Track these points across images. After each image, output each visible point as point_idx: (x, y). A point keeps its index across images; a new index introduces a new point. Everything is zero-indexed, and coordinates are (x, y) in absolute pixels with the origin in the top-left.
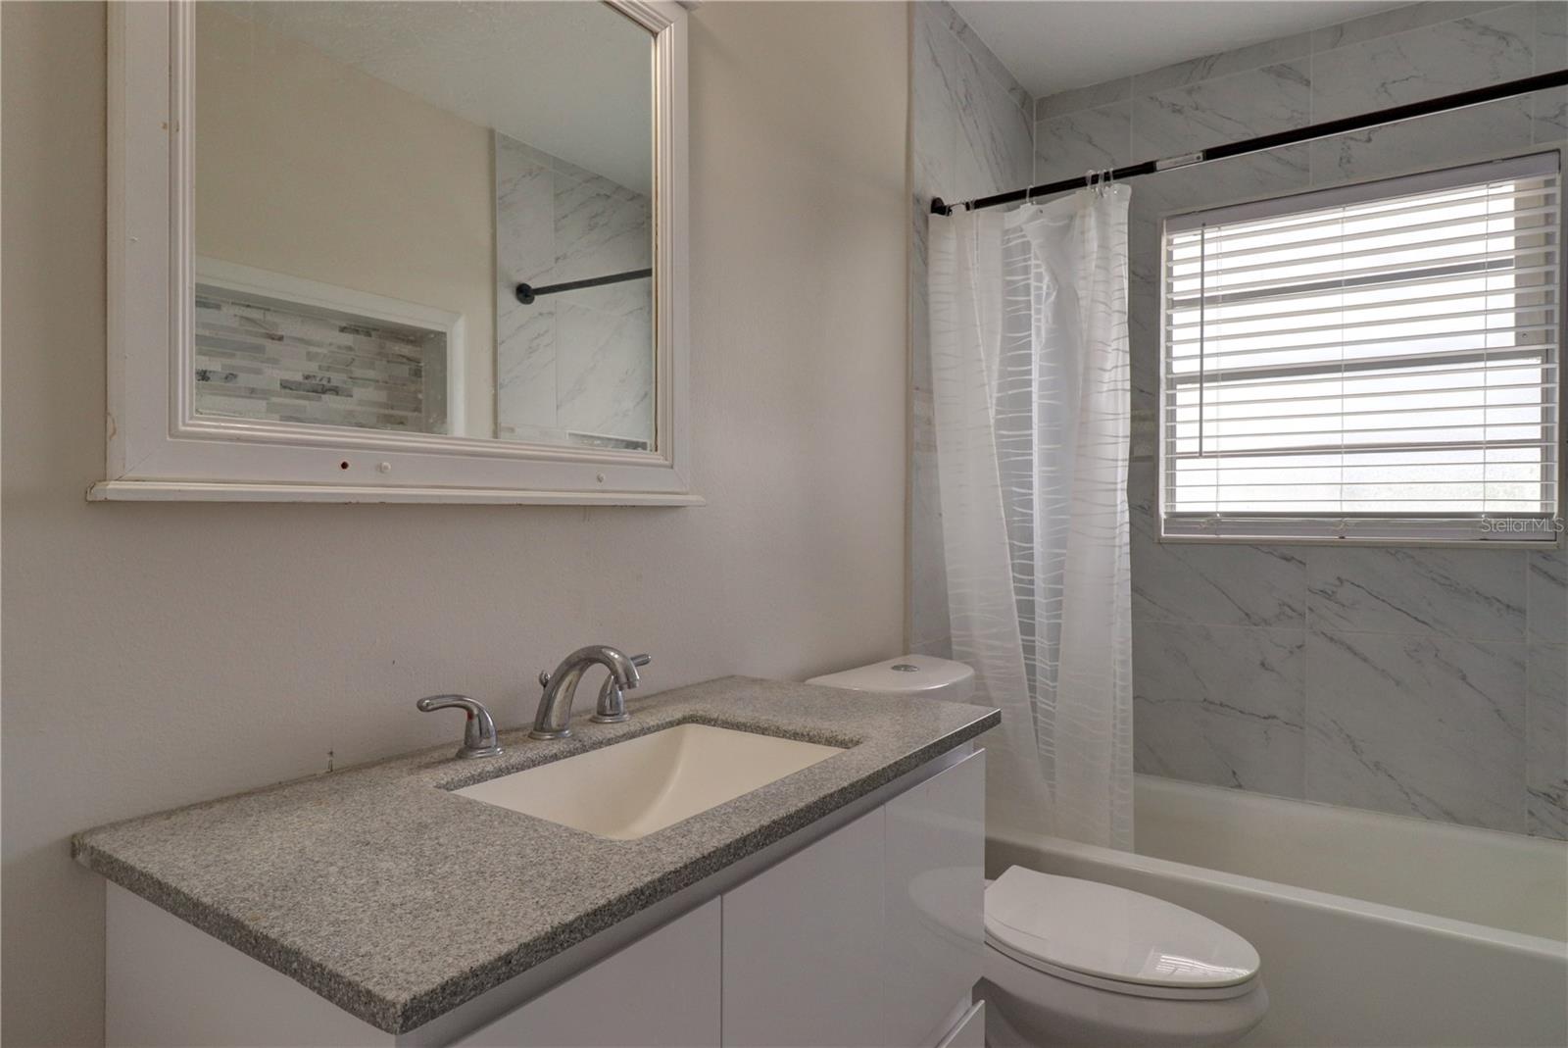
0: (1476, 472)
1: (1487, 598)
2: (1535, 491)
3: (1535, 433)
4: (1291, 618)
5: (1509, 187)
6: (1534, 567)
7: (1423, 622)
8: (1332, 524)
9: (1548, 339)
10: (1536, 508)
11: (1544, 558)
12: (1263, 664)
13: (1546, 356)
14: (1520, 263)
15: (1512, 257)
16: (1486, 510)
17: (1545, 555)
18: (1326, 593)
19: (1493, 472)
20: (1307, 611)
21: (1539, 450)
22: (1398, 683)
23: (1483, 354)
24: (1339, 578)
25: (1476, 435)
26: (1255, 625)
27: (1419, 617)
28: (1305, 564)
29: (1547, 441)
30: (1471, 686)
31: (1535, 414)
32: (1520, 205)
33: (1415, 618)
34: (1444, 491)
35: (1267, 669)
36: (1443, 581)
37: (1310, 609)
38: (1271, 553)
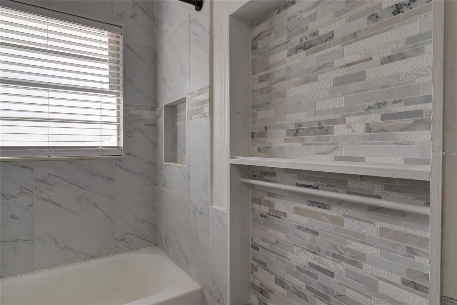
0: (98, 132)
1: (103, 176)
2: (115, 139)
3: (115, 120)
4: (26, 193)
5: (107, 33)
6: (116, 164)
7: (82, 188)
8: (45, 151)
9: (118, 88)
10: (115, 145)
11: (119, 161)
12: (12, 217)
13: (118, 94)
14: (110, 61)
15: (107, 59)
16: (102, 145)
17: (120, 160)
18: (42, 180)
19: (104, 132)
20: (34, 189)
21: (116, 125)
22: (73, 212)
23: (100, 90)
24: (48, 174)
25: (98, 119)
26: (8, 199)
27: (80, 186)
28: (33, 169)
29: (118, 123)
30: (98, 208)
31: (115, 113)
32: (110, 41)
33: (79, 187)
34: (88, 138)
35: (14, 219)
36: (89, 172)
37: (36, 188)
38: (15, 165)
